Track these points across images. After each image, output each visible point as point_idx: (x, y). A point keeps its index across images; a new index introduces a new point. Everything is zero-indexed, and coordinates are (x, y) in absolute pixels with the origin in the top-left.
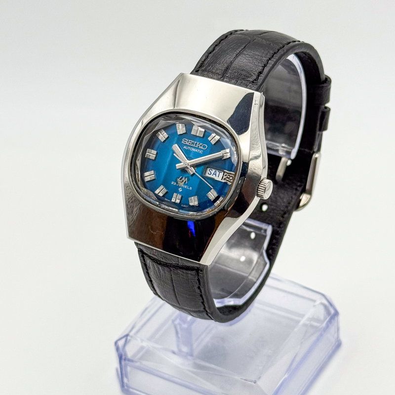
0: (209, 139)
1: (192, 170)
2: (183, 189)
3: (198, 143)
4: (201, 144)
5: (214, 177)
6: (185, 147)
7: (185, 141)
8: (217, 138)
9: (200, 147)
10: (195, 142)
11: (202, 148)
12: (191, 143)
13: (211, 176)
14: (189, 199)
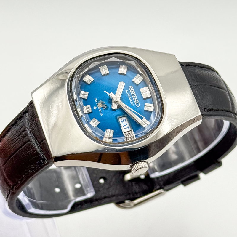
0: (146, 104)
1: (115, 107)
2: (97, 109)
3: (137, 98)
4: (138, 101)
5: (122, 125)
6: (127, 91)
7: (131, 88)
8: (152, 109)
9: (135, 102)
10: (136, 96)
11: (136, 103)
12: (133, 93)
13: (121, 123)
14: (94, 118)
